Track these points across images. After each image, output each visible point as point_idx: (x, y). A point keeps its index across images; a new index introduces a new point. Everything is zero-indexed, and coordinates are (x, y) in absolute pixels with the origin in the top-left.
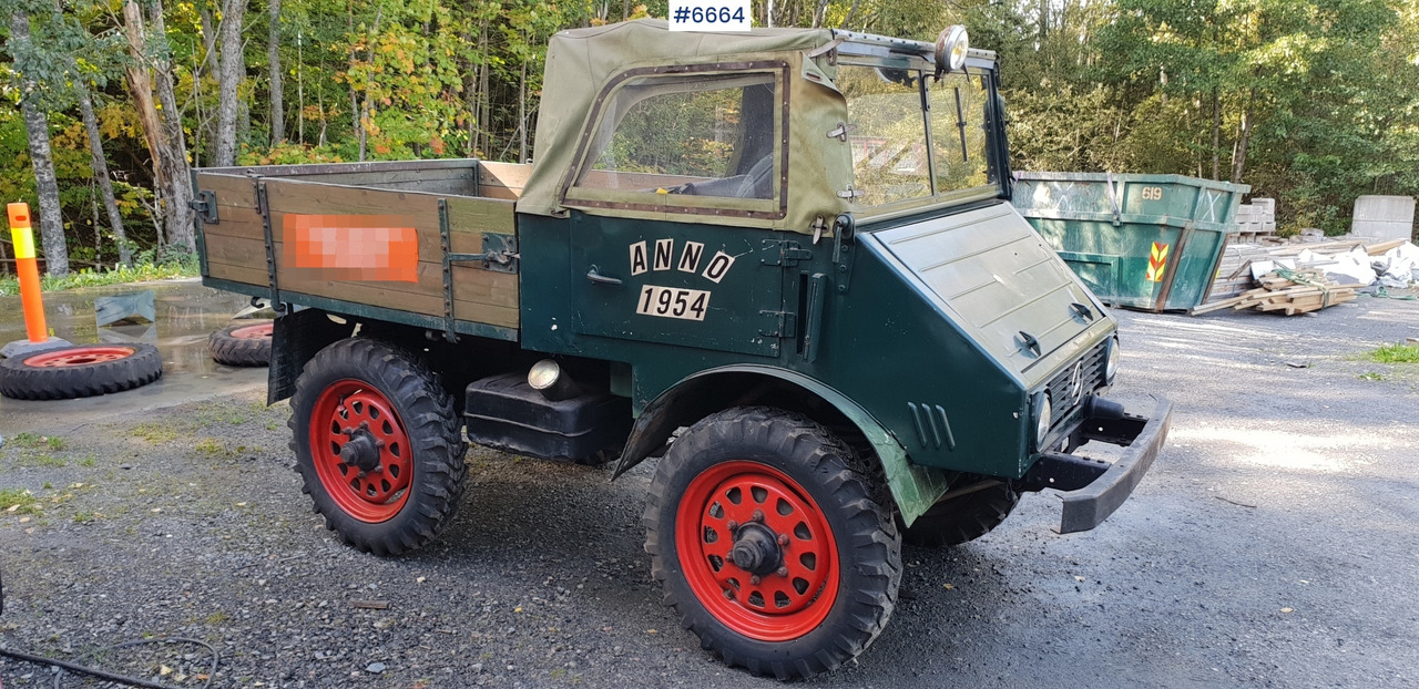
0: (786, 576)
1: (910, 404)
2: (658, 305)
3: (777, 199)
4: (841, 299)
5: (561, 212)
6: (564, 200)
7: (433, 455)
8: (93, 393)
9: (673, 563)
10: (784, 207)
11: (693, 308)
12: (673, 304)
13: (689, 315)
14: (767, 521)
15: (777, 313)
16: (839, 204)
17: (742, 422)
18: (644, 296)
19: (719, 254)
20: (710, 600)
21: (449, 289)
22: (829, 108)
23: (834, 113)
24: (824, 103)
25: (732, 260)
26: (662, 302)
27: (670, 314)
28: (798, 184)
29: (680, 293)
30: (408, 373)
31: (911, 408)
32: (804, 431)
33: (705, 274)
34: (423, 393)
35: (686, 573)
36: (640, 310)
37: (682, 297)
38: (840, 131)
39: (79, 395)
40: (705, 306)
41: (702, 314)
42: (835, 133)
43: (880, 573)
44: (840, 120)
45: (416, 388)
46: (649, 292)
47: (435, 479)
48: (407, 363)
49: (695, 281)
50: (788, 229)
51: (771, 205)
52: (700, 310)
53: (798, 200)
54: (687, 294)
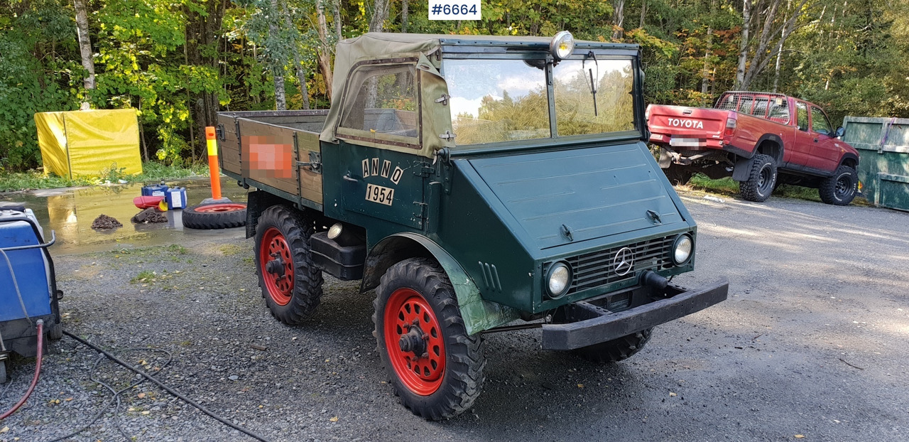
0: (428, 358)
1: (480, 262)
2: (374, 195)
3: (418, 137)
4: (447, 197)
5: (336, 141)
6: (336, 134)
7: (301, 271)
8: (220, 227)
9: (384, 345)
10: (421, 142)
11: (387, 199)
12: (380, 196)
13: (386, 202)
14: (420, 325)
15: (421, 204)
16: (440, 142)
17: (407, 266)
18: (368, 189)
19: (397, 168)
20: (399, 367)
21: (299, 180)
22: (436, 85)
23: (439, 88)
24: (434, 82)
25: (402, 171)
26: (375, 194)
27: (378, 201)
28: (426, 130)
29: (382, 189)
30: (293, 226)
31: (480, 265)
32: (434, 274)
33: (392, 179)
34: (298, 237)
35: (388, 351)
36: (367, 198)
37: (383, 192)
38: (443, 99)
39: (213, 228)
40: (392, 198)
41: (391, 201)
42: (439, 100)
43: (461, 361)
44: (443, 93)
45: (296, 234)
46: (370, 187)
47: (302, 285)
48: (294, 220)
49: (387, 183)
50: (423, 155)
51: (415, 141)
52: (390, 199)
53: (427, 138)
54: (385, 190)
